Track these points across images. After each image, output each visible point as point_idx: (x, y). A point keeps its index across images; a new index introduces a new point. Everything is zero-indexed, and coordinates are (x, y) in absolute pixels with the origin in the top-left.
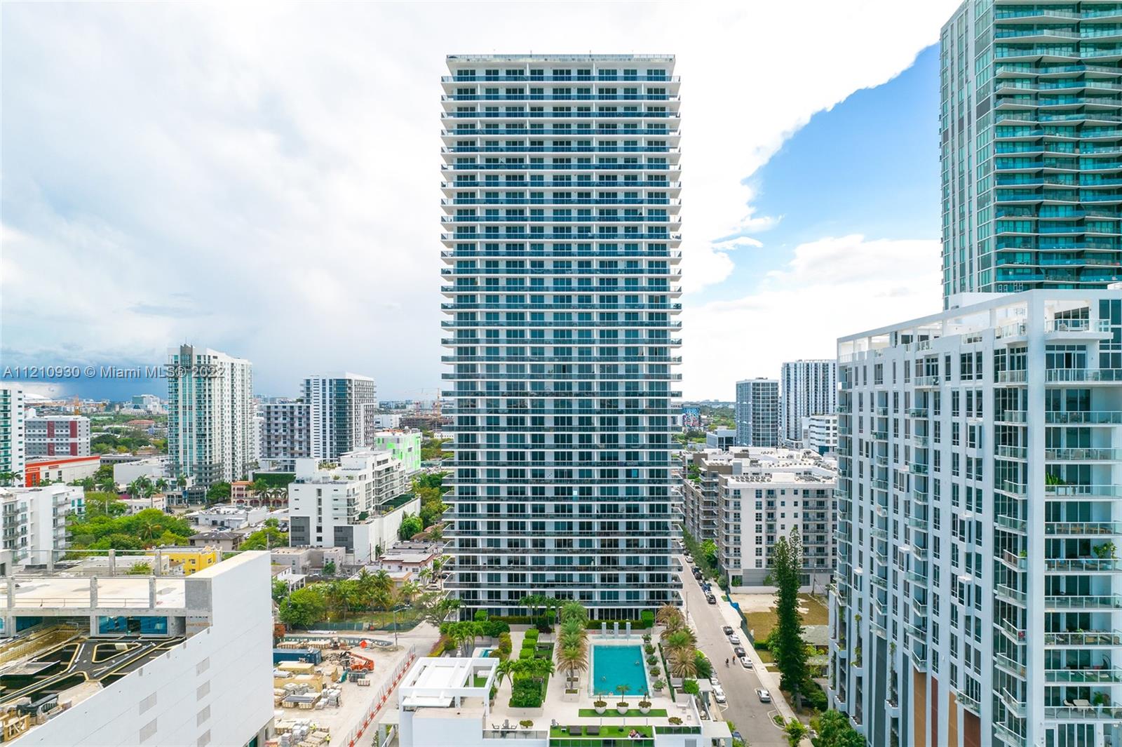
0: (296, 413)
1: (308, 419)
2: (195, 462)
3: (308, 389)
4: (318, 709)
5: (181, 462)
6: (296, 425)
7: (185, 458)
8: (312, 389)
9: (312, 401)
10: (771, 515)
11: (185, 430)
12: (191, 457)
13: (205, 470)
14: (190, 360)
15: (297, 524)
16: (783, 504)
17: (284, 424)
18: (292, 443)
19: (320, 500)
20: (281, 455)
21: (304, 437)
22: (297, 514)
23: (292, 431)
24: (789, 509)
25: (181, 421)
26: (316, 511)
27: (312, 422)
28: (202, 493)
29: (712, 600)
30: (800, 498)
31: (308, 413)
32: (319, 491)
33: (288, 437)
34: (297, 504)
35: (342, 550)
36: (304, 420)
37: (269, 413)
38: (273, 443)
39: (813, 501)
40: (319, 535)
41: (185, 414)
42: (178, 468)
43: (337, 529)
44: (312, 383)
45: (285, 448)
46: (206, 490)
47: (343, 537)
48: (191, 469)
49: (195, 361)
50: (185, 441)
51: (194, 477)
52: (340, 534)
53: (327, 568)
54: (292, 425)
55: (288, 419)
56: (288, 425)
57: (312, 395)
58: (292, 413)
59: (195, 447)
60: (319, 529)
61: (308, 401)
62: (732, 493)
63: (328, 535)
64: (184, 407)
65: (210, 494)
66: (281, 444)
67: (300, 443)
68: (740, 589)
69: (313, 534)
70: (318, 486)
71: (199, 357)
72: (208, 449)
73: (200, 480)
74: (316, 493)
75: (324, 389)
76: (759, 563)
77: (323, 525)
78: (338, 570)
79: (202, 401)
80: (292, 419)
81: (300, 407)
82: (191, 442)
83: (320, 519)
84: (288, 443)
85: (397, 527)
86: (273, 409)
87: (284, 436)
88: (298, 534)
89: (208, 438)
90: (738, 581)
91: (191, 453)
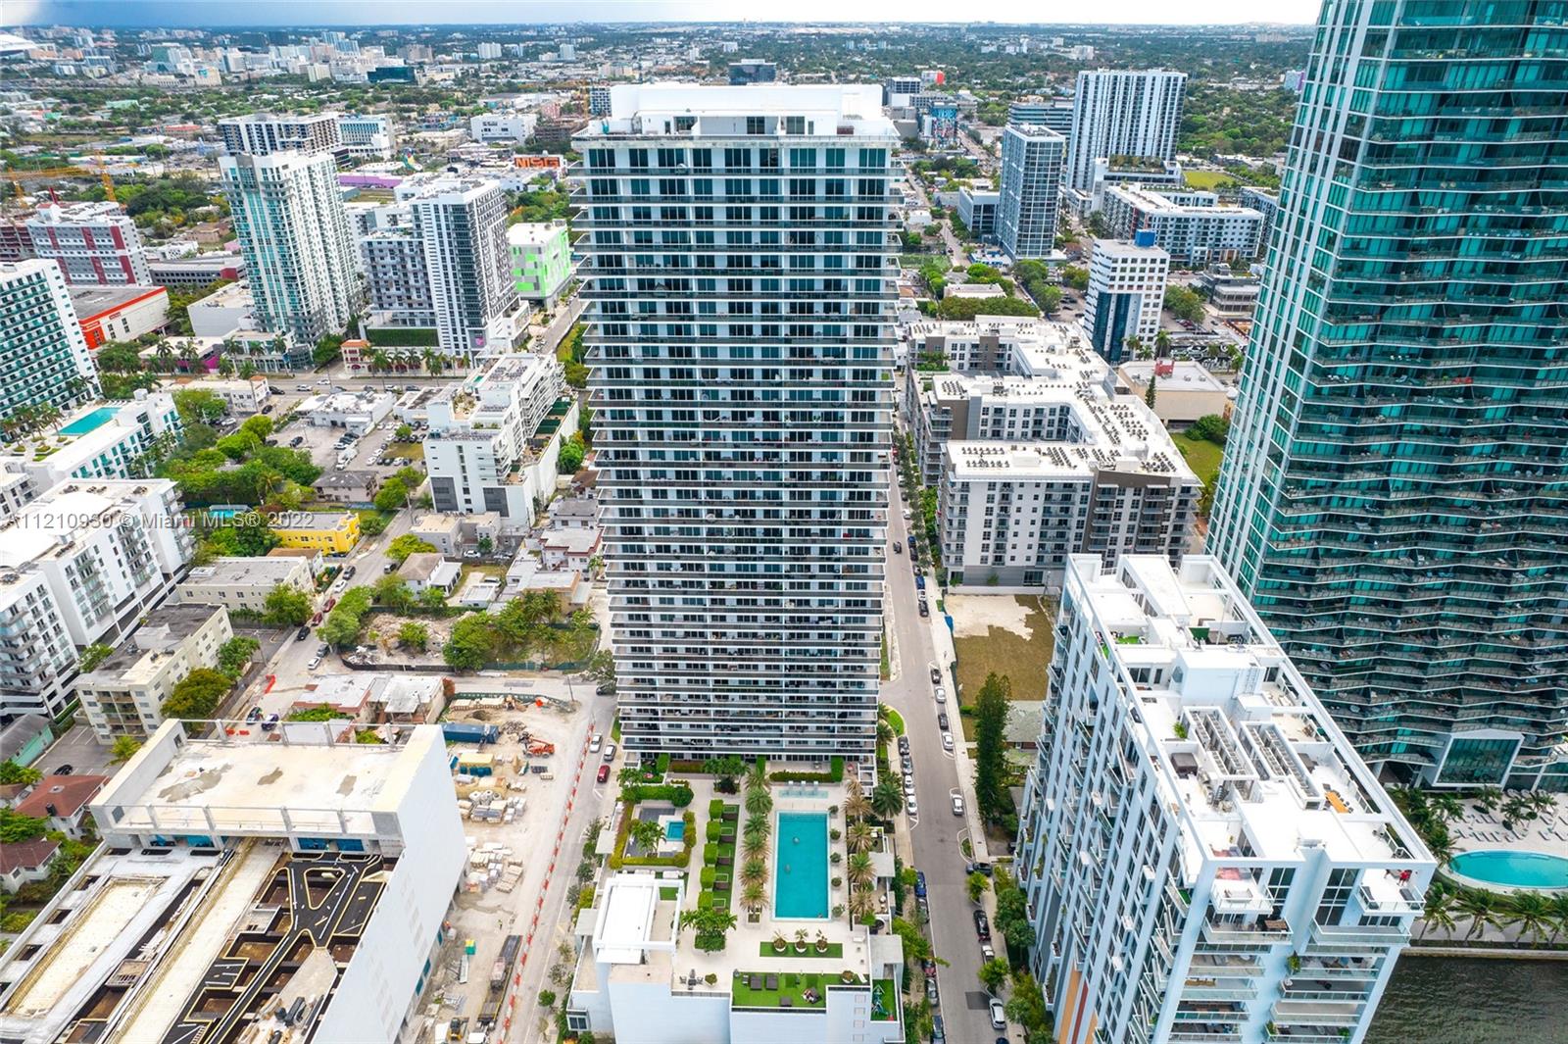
0: (407, 250)
1: (423, 259)
2: (290, 314)
3: (417, 218)
4: (507, 823)
5: (273, 314)
6: (409, 266)
7: (276, 308)
8: (422, 217)
9: (424, 234)
10: (1004, 509)
11: (267, 272)
12: (283, 307)
13: (303, 323)
14: (253, 175)
15: (439, 485)
16: (1020, 497)
17: (394, 266)
18: (408, 290)
19: (462, 457)
20: (396, 305)
21: (422, 282)
22: (437, 474)
23: (405, 275)
24: (1028, 503)
25: (259, 259)
26: (460, 470)
27: (428, 262)
28: (307, 353)
29: (924, 611)
30: (1042, 492)
31: (422, 251)
32: (460, 448)
33: (401, 283)
34: (436, 463)
35: (495, 515)
36: (418, 259)
37: (371, 251)
38: (383, 291)
39: (1057, 495)
40: (467, 497)
41: (262, 250)
42: (270, 321)
43: (487, 491)
44: (420, 209)
45: (399, 298)
46: (311, 348)
47: (496, 501)
48: (287, 321)
49: (260, 178)
50: (271, 287)
51: (292, 333)
52: (490, 496)
53: (481, 545)
54: (404, 267)
55: (398, 259)
56: (399, 267)
57: (423, 226)
58: (401, 251)
59: (285, 294)
60: (466, 491)
61: (420, 235)
62: (959, 486)
63: (478, 500)
64: (260, 241)
65: (316, 354)
66: (393, 291)
67: (418, 290)
68: (961, 588)
69: (460, 497)
70: (459, 443)
71: (264, 171)
72: (302, 296)
73: (301, 336)
74: (456, 450)
75: (438, 218)
76: (984, 560)
77: (471, 486)
78: (495, 543)
79: (281, 228)
80: (403, 259)
81: (410, 243)
82: (279, 287)
83: (465, 478)
84: (403, 290)
85: (555, 459)
86: (375, 245)
87: (397, 282)
88: (442, 496)
89: (299, 281)
90: (957, 578)
91: (282, 301)
